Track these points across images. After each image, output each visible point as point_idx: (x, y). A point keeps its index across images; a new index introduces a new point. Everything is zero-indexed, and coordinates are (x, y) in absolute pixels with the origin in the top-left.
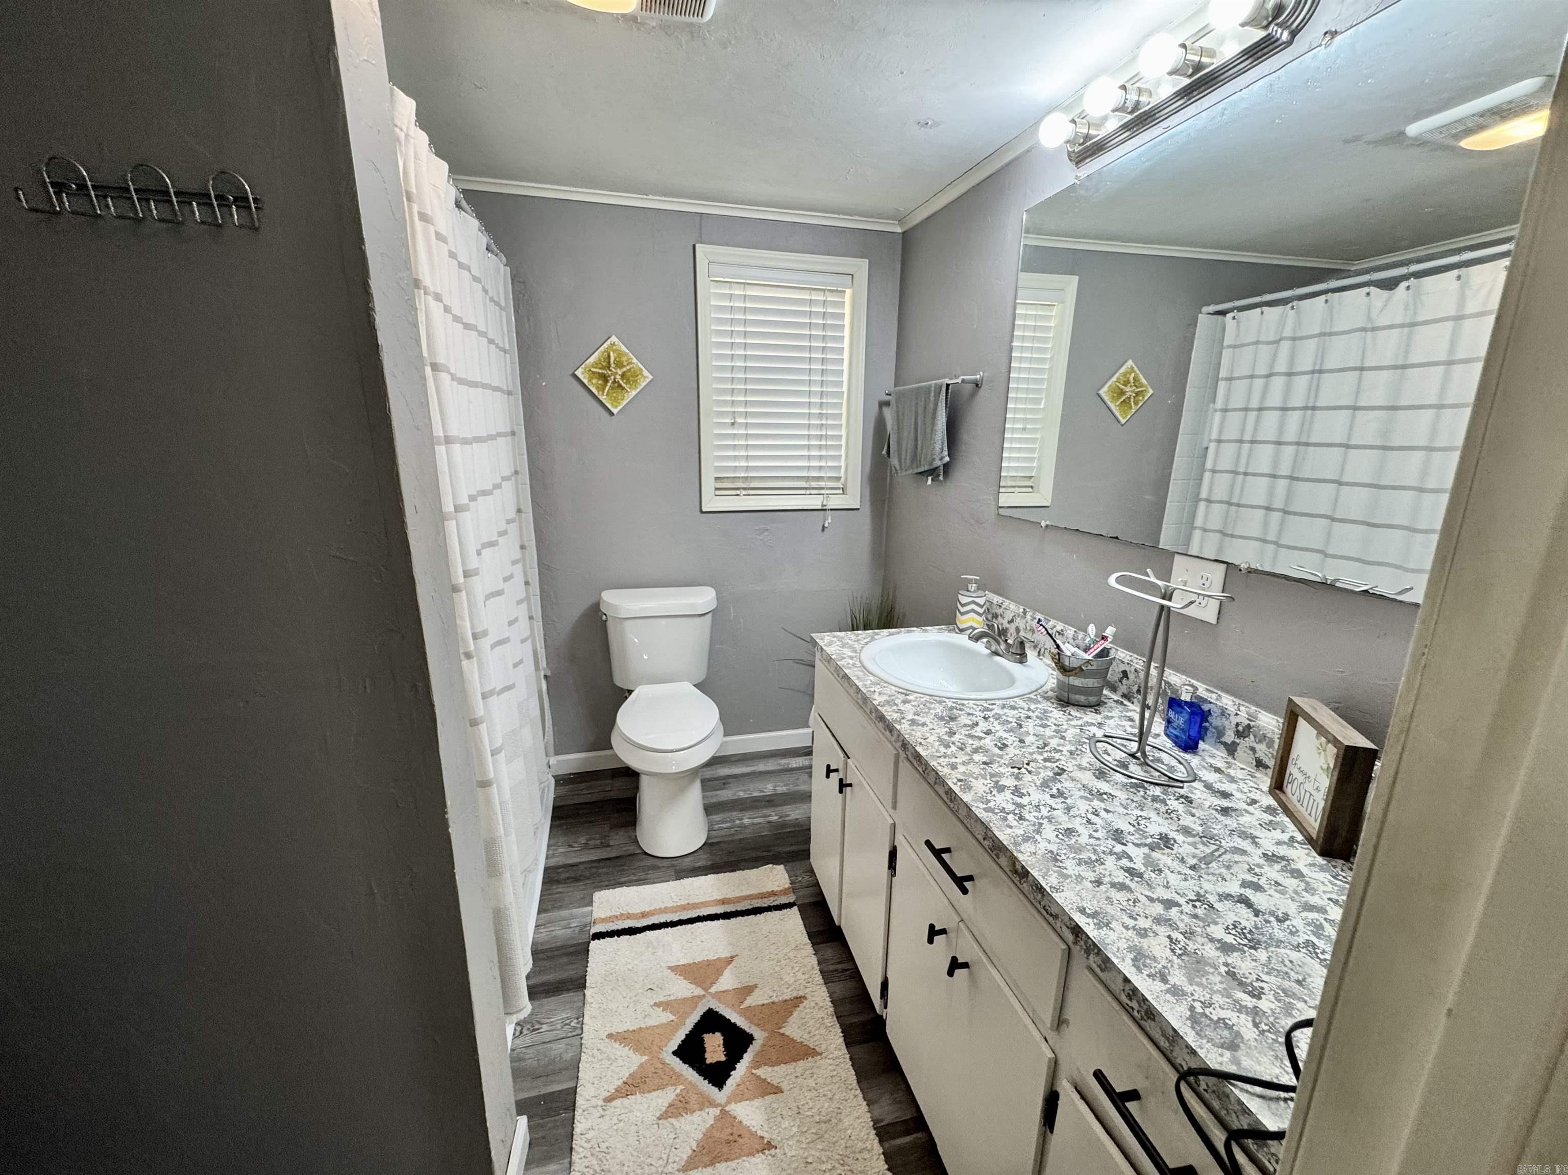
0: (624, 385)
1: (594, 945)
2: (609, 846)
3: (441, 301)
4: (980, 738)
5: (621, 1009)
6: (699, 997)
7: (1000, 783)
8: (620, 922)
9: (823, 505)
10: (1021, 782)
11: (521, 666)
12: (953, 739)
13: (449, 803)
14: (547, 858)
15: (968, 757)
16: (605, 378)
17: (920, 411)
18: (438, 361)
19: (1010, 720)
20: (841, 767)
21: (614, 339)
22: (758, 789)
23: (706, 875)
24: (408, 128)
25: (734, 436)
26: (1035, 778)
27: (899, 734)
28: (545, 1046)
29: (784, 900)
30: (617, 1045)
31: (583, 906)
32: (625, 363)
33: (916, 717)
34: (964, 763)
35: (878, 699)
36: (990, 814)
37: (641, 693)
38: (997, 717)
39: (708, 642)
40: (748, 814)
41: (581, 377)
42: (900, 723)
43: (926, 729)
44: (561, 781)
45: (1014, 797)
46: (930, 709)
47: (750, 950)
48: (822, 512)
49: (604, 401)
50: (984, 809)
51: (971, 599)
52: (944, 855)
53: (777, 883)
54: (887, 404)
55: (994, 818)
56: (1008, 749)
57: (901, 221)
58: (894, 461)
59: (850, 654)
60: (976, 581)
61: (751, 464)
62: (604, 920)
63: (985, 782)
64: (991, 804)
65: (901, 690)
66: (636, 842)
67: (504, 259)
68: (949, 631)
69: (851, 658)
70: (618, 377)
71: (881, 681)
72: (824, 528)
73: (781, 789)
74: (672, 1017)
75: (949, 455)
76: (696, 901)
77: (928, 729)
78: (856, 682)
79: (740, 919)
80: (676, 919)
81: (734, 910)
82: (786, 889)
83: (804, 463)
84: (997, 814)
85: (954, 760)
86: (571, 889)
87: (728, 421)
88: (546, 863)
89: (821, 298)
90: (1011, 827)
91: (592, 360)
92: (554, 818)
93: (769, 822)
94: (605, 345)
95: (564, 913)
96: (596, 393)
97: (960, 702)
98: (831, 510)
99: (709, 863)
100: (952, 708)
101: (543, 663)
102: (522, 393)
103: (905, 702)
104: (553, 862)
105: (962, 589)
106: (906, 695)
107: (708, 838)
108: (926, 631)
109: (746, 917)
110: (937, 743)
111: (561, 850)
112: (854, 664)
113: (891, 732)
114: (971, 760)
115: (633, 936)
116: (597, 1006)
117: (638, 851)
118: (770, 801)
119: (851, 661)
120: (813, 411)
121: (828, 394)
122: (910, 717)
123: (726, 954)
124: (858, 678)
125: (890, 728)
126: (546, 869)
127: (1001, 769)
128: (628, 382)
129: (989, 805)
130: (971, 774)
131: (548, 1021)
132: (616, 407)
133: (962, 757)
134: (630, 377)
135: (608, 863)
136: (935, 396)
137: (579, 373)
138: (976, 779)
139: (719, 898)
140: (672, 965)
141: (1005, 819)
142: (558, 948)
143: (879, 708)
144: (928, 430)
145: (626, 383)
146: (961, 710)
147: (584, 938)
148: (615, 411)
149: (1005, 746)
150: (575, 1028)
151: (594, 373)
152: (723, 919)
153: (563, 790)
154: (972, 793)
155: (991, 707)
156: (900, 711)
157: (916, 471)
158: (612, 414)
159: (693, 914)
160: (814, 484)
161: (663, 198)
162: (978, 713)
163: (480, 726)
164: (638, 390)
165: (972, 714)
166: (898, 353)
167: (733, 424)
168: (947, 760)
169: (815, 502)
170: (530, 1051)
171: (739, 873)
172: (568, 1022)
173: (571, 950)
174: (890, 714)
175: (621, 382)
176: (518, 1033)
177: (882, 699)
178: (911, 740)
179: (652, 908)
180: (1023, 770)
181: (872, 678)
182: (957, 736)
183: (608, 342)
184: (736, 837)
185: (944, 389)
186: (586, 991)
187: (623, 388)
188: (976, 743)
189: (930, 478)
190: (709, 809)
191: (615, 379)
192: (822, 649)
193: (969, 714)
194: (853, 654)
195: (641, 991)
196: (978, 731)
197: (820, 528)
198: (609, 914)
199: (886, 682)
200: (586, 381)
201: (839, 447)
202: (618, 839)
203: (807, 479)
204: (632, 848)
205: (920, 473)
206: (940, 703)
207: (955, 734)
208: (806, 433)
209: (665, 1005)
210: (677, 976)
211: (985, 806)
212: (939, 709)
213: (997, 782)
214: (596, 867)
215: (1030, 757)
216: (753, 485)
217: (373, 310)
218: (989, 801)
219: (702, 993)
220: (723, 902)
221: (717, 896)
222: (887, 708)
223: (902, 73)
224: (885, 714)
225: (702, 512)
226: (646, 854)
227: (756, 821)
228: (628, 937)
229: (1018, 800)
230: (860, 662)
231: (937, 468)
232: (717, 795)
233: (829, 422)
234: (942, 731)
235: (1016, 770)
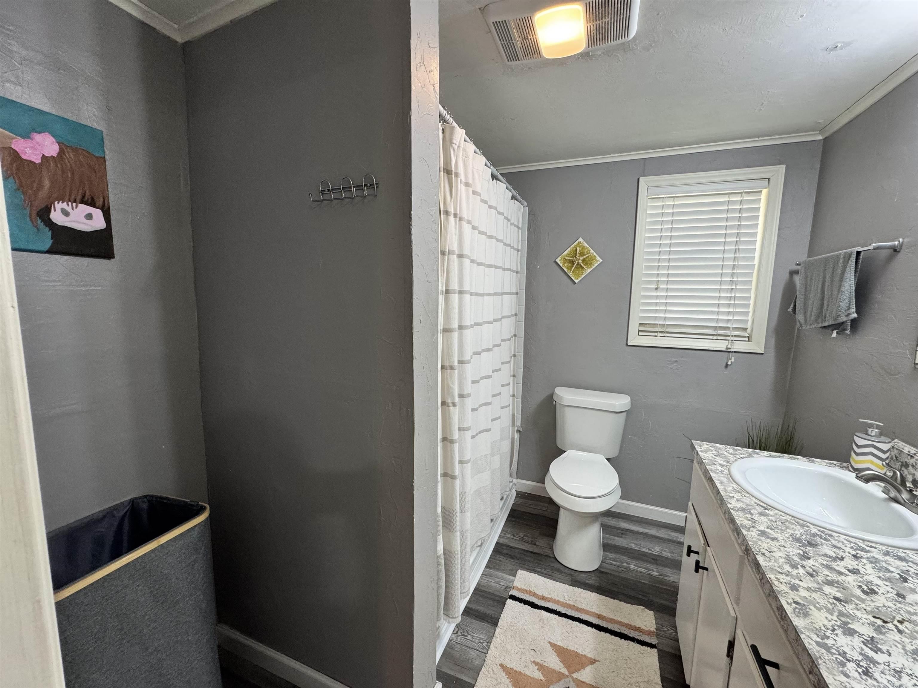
0: (584, 266)
1: (509, 602)
2: (535, 544)
3: (471, 224)
4: (841, 573)
5: (513, 652)
6: (563, 674)
7: (850, 626)
8: (528, 596)
9: (727, 348)
10: (881, 637)
11: (499, 420)
12: (804, 563)
13: (415, 477)
14: (499, 537)
15: (816, 585)
16: (572, 262)
17: (828, 276)
18: (464, 253)
19: (891, 569)
20: (700, 551)
21: (581, 240)
22: (645, 547)
23: (592, 592)
24: (460, 143)
25: (657, 297)
26: (907, 640)
27: (744, 539)
28: (466, 648)
29: (647, 639)
30: (504, 674)
31: (509, 575)
32: (586, 253)
33: (769, 530)
34: (808, 589)
35: (732, 504)
36: (823, 651)
37: (570, 453)
38: (874, 561)
39: (621, 432)
40: (634, 562)
41: (559, 262)
42: (749, 530)
43: (775, 543)
44: (520, 495)
45: (864, 647)
46: (787, 528)
47: (610, 663)
48: (727, 353)
49: (571, 276)
50: (817, 643)
51: (870, 443)
52: (768, 668)
53: (645, 624)
54: (797, 272)
55: (826, 656)
56: (876, 597)
57: (821, 131)
58: (800, 317)
59: (722, 462)
60: (878, 427)
61: (668, 315)
62: (519, 590)
63: (830, 617)
64: (830, 642)
65: (762, 504)
66: (552, 548)
67: (525, 204)
68: (842, 468)
69: (722, 466)
70: (580, 261)
71: (742, 490)
72: (727, 366)
73: (666, 554)
74: (542, 678)
75: (857, 312)
76: (580, 607)
77: (777, 544)
78: (719, 485)
79: (608, 635)
80: (563, 612)
81: (605, 626)
82: (651, 632)
83: (715, 317)
84: (833, 654)
85: (797, 582)
86: (507, 561)
87: (654, 286)
88: (498, 540)
89: (739, 199)
90: (847, 676)
91: (566, 252)
92: (509, 515)
93: (650, 574)
94: (575, 244)
95: (500, 574)
96: (567, 272)
97: (827, 532)
98: (735, 352)
99: (597, 584)
100: (815, 535)
101: (518, 423)
102: (527, 273)
103: (761, 514)
104: (502, 541)
105: (860, 432)
106: (766, 509)
107: (600, 566)
108: (813, 462)
109: (613, 637)
110: (783, 560)
111: (508, 536)
112: (722, 472)
113: (738, 535)
114: (820, 590)
115: (533, 609)
116: (500, 641)
117: (551, 556)
118: (656, 560)
119: (720, 468)
120: (724, 279)
121: (739, 267)
122: (762, 528)
123: (591, 655)
124: (721, 483)
125: (737, 531)
126: (497, 543)
127: (858, 614)
128: (586, 264)
129: (826, 641)
130: (814, 603)
131: (472, 634)
132: (577, 279)
133: (808, 582)
134: (588, 261)
135: (532, 555)
136: (844, 262)
137: (558, 260)
138: (819, 609)
139: (597, 612)
140: (552, 642)
141: (843, 665)
142: (489, 593)
143: (732, 511)
144: (835, 292)
145: (585, 265)
146: (825, 539)
147: (505, 595)
148: (576, 281)
149: (873, 592)
150: (484, 648)
151: (566, 260)
152: (596, 629)
153: (519, 501)
154: (808, 620)
155: (868, 548)
156: (754, 521)
157: (820, 325)
158: (574, 283)
159: (576, 615)
160: (721, 332)
161: (620, 154)
162: (848, 549)
163: (455, 444)
164: (592, 269)
165: (840, 548)
166: (813, 231)
167: (657, 289)
168: (789, 578)
169: (722, 345)
170: (458, 646)
171: (616, 602)
172: (482, 641)
173: (497, 598)
174: (741, 519)
175: (582, 264)
176: (455, 632)
177: (739, 505)
178: (755, 548)
179: (550, 596)
180: (890, 625)
181: (735, 486)
182: (811, 562)
183: (577, 242)
184: (621, 575)
185: (854, 256)
186: (496, 628)
187: (583, 268)
188: (833, 576)
189: (835, 332)
190: (606, 547)
191: (578, 262)
192: (697, 453)
193: (835, 546)
194: (725, 464)
195: (528, 648)
196: (840, 566)
197: (725, 365)
198: (523, 587)
199: (748, 493)
200: (561, 265)
201: (748, 306)
202: (542, 542)
203: (715, 328)
204: (548, 552)
205: (825, 327)
206: (803, 526)
207: (809, 558)
208: (718, 295)
209: (541, 667)
210: (553, 652)
211: (819, 640)
212: (798, 531)
213: (846, 623)
214: (524, 555)
215: (906, 616)
216: (668, 330)
217: (412, 226)
218: (828, 638)
219: (567, 673)
220: (599, 617)
221: (595, 610)
222: (741, 514)
223: (802, 16)
224: (736, 518)
225: (627, 345)
226: (556, 559)
227: (640, 569)
228: (529, 607)
229: (871, 654)
230: (729, 471)
231: (843, 323)
232: (614, 540)
233: (738, 287)
234: (795, 551)
235: (879, 622)
